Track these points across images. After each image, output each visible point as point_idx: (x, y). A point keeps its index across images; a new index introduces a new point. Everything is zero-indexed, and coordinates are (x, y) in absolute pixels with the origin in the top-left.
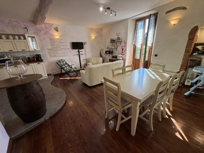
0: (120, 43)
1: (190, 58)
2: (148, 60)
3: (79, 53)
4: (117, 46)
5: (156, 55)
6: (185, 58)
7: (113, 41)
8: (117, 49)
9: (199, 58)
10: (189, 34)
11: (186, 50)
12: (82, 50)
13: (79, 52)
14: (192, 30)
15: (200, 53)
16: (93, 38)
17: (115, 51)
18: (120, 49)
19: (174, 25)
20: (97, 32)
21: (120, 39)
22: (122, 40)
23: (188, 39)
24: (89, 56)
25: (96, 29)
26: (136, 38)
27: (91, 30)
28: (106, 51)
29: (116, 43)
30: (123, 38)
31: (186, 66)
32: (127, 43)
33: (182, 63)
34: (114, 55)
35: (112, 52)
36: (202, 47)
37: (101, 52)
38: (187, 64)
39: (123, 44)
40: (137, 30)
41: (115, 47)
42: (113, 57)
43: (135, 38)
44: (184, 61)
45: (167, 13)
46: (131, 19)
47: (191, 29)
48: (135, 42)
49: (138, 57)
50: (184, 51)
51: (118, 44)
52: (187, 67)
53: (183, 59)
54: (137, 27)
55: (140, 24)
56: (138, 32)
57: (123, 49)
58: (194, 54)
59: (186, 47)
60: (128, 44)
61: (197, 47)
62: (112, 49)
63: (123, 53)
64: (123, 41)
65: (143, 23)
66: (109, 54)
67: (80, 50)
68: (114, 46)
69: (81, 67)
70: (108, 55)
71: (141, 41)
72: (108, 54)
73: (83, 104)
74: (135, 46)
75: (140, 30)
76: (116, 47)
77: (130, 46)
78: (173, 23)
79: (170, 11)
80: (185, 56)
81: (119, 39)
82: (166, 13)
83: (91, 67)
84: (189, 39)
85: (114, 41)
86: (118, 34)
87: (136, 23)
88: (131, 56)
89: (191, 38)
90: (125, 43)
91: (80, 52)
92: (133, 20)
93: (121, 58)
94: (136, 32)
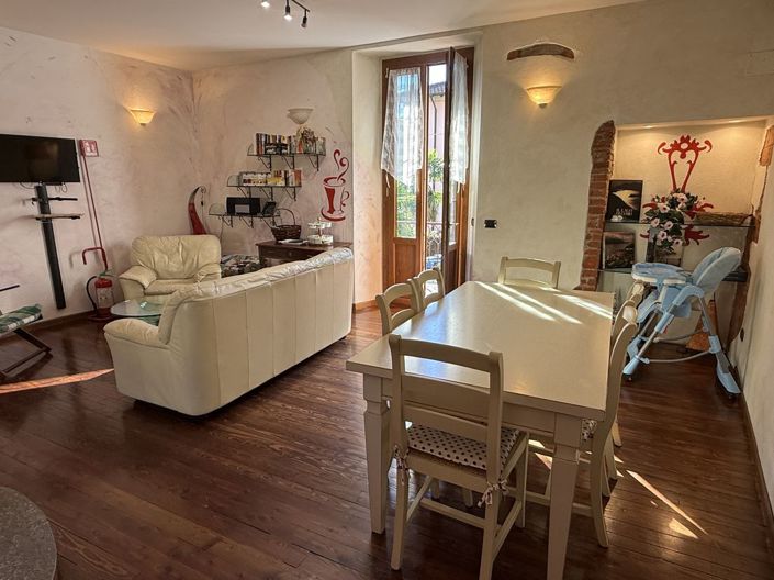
0: (314, 159)
1: (606, 234)
2: (458, 244)
3: (44, 208)
4: (298, 174)
5: (490, 224)
6: (592, 234)
7: (270, 148)
8: (300, 192)
9: (629, 234)
10: (594, 146)
11: (591, 202)
12: (70, 189)
13: (43, 201)
14: (598, 132)
15: (628, 217)
16: (146, 119)
17: (284, 201)
18: (313, 190)
19: (543, 106)
20: (163, 87)
21: (314, 140)
22: (323, 145)
23: (591, 166)
24: (118, 227)
25: (160, 68)
26: (391, 140)
27: (130, 71)
28: (232, 202)
29: (289, 159)
30: (327, 135)
31: (598, 263)
32: (350, 165)
33: (585, 253)
34: (285, 220)
35: (272, 205)
36: (631, 196)
37: (197, 201)
38: (598, 258)
39: (329, 166)
40: (392, 106)
41: (286, 179)
42: (280, 233)
43: (385, 143)
44: (589, 245)
45: (512, 56)
46: (360, 54)
47: (596, 129)
48: (391, 161)
49: (406, 229)
50: (587, 209)
51: (303, 164)
52: (600, 267)
53: (588, 237)
54: (392, 93)
55: (404, 82)
56: (397, 115)
57: (331, 193)
58: (615, 219)
59: (591, 194)
60: (359, 165)
61: (618, 194)
62: (267, 190)
63: (332, 210)
64: (329, 153)
65: (416, 77)
66: (253, 213)
67: (52, 191)
68: (278, 175)
69: (60, 301)
70: (247, 219)
71: (416, 159)
72: (241, 215)
73: (212, 535)
74: (392, 179)
75: (406, 108)
76: (292, 181)
77: (368, 179)
78: (539, 98)
79: (520, 51)
80: (590, 225)
81: (307, 137)
82: (509, 59)
83: (206, 295)
84: (596, 166)
85: (280, 147)
86: (301, 115)
87: (384, 73)
88: (374, 226)
89: (601, 160)
90: (345, 163)
91: (52, 204)
92: (371, 57)
93: (330, 240)
94: (391, 116)
